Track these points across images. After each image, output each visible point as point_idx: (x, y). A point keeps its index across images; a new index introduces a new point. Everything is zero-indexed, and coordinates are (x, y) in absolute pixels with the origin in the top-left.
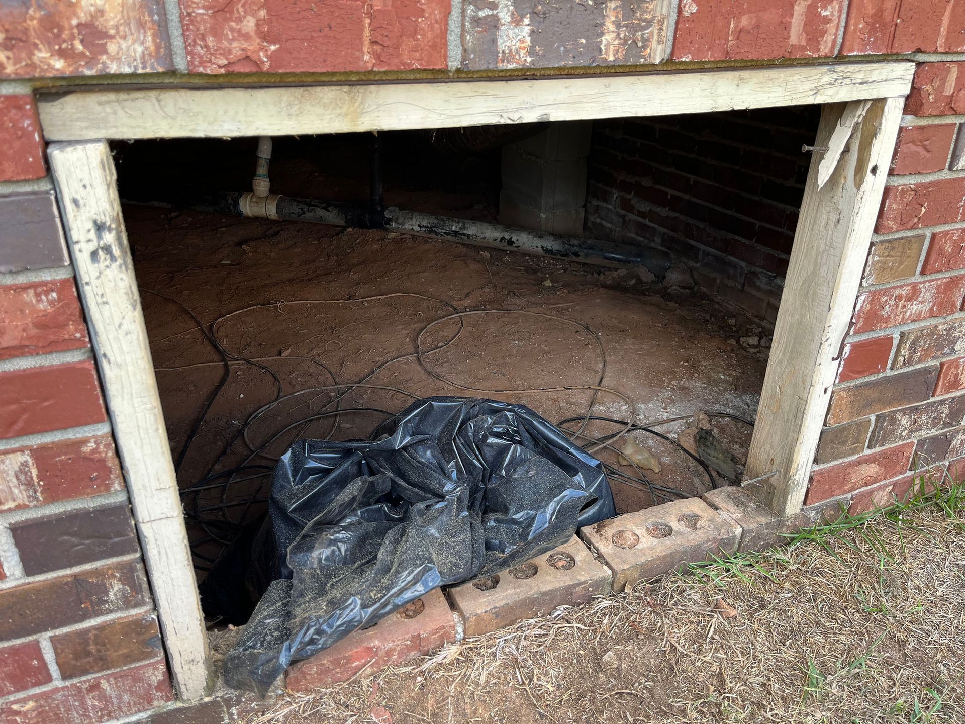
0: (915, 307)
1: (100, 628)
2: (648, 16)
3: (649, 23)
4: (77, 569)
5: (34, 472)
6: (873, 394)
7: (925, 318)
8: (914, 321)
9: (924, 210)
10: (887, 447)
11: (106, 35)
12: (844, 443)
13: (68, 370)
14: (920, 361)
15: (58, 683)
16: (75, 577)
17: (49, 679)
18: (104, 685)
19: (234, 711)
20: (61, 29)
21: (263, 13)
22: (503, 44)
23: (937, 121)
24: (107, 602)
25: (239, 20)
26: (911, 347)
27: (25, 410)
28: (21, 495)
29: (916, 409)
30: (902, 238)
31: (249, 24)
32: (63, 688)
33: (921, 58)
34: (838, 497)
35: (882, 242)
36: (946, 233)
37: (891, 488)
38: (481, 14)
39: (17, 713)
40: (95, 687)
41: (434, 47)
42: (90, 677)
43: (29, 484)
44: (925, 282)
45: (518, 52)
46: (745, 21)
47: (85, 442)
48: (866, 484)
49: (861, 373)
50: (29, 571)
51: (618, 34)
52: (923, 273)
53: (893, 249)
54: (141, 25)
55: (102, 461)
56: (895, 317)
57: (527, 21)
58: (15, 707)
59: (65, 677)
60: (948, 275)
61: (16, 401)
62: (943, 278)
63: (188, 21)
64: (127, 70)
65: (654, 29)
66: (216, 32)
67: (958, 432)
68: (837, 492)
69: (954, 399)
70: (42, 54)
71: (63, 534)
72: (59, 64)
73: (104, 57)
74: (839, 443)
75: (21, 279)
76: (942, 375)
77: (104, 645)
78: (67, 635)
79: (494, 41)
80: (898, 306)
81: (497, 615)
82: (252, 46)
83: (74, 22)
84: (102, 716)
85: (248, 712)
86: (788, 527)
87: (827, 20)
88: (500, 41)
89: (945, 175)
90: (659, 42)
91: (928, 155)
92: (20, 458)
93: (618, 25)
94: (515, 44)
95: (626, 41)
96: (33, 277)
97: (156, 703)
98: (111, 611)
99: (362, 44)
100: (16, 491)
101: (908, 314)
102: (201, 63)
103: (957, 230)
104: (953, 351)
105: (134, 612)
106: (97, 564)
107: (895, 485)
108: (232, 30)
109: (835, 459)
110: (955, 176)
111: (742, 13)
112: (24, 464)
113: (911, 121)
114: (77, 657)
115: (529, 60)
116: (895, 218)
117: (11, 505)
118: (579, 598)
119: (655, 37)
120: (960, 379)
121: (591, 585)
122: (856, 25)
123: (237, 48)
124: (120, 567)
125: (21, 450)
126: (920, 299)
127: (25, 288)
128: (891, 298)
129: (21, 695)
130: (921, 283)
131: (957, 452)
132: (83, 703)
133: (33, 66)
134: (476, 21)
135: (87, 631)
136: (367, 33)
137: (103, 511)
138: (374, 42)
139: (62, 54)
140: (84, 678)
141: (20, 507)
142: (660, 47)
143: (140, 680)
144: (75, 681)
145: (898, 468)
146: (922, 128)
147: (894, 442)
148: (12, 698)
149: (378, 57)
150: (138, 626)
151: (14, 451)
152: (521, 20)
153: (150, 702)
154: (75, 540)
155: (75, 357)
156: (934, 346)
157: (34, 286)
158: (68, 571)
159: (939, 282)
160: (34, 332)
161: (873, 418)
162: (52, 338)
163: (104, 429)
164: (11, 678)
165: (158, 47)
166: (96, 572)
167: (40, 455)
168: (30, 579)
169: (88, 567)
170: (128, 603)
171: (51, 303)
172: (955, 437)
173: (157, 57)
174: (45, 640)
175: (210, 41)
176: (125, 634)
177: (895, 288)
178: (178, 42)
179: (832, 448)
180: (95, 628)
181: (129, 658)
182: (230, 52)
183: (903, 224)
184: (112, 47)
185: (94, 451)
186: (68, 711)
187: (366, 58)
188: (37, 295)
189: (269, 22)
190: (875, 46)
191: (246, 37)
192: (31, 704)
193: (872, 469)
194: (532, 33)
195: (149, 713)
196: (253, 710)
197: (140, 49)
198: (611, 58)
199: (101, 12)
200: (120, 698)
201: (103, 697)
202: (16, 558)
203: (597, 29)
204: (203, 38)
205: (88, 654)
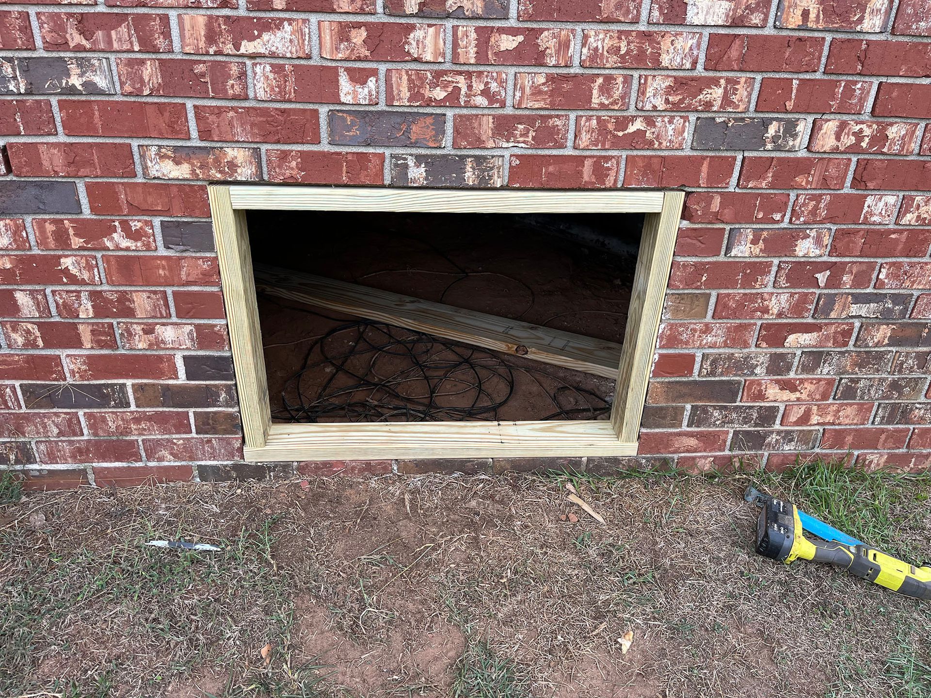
0: (710, 339)
1: (215, 413)
2: (491, 166)
3: (492, 169)
4: (208, 382)
5: (195, 335)
6: (685, 390)
7: (719, 347)
8: (710, 347)
9: (704, 279)
10: (702, 429)
11: (237, 166)
12: (664, 418)
13: (212, 294)
14: (722, 374)
15: (194, 435)
16: (207, 385)
17: (191, 432)
18: (214, 441)
19: (272, 474)
20: (221, 163)
21: (299, 160)
22: (411, 175)
23: (709, 226)
24: (219, 401)
25: (290, 162)
26: (711, 365)
27: (194, 308)
28: (189, 344)
29: (726, 407)
30: (690, 294)
31: (294, 164)
32: (196, 438)
33: (689, 190)
34: (664, 455)
35: (672, 294)
36: (729, 295)
37: (712, 459)
38: (399, 162)
39: (175, 444)
40: (209, 441)
41: (376, 175)
42: (208, 436)
43: (192, 340)
44: (716, 323)
45: (419, 179)
46: (551, 169)
47: (216, 326)
48: (688, 451)
49: (671, 374)
50: (188, 379)
51: (474, 173)
52: (713, 317)
53: (683, 299)
54: (251, 163)
55: (222, 335)
56: (693, 342)
57: (423, 165)
58: (175, 441)
59: (197, 433)
60: (738, 321)
61: (191, 303)
62: (731, 323)
63: (269, 161)
64: (244, 179)
65: (496, 171)
66: (280, 167)
67: (772, 432)
68: (662, 451)
69: (761, 407)
70: (213, 171)
71: (203, 365)
72: (219, 175)
73: (236, 174)
74: (659, 417)
75: (198, 255)
76: (746, 388)
77: (216, 421)
78: (201, 412)
79: (407, 174)
80: (694, 336)
81: (417, 465)
82: (294, 173)
83: (226, 161)
84: (211, 457)
85: (279, 477)
86: (624, 465)
87: (609, 169)
88: (409, 174)
89: (721, 258)
90: (498, 177)
91: (703, 246)
92: (190, 327)
93: (474, 169)
94: (417, 176)
95: (478, 177)
96: (203, 254)
97: (236, 458)
98: (220, 406)
99: (342, 173)
100: (187, 341)
101: (705, 341)
102: (273, 178)
103: (738, 293)
104: (752, 373)
105: (230, 410)
106: (217, 382)
107: (715, 457)
108: (286, 166)
109: (658, 427)
110: (731, 260)
111: (550, 164)
112: (191, 330)
113: (686, 224)
114: (204, 424)
115: (425, 182)
116: (680, 281)
117: (185, 347)
118: (470, 470)
119: (496, 175)
120: (765, 394)
121: (477, 464)
122: (632, 172)
123: (288, 173)
124: (226, 386)
125: (191, 324)
126: (713, 334)
127: (199, 258)
128: (687, 329)
129: (177, 436)
130: (713, 323)
131: (774, 447)
132: (203, 448)
133: (210, 176)
134: (396, 165)
135: (210, 412)
136: (344, 168)
137: (221, 358)
138: (347, 172)
139: (220, 172)
140: (206, 436)
141: (187, 349)
142: (499, 180)
143: (230, 444)
144: (202, 436)
145: (716, 446)
146: (695, 229)
147: (709, 426)
148: (174, 436)
149: (349, 178)
150: (231, 416)
151: (188, 324)
152: (420, 165)
153: (233, 457)
154: (208, 369)
155: (215, 289)
156: (733, 367)
157: (202, 258)
158: (204, 383)
159: (729, 325)
160: (201, 276)
161: (688, 407)
162: (207, 280)
163: (223, 322)
164: (175, 426)
165: (257, 171)
166: (215, 386)
167: (198, 327)
168: (188, 382)
169: (212, 382)
170: (228, 405)
171: (208, 266)
172: (769, 436)
173: (256, 175)
174: (191, 411)
175: (277, 170)
176: (225, 419)
177: (691, 323)
178: (265, 169)
179: (654, 419)
180: (213, 412)
181: (226, 432)
182: (285, 174)
183: (688, 285)
184: (239, 171)
185: (219, 331)
186: (197, 449)
187: (344, 178)
188: (203, 262)
189: (302, 163)
190: (647, 182)
191: (292, 169)
192: (181, 441)
193: (693, 442)
194: (426, 171)
195: (232, 462)
196: (281, 477)
197: (250, 172)
198: (471, 183)
199: (236, 157)
200: (220, 450)
201: (212, 447)
202: (184, 371)
203: (463, 171)
204: (275, 169)
205: (209, 424)
